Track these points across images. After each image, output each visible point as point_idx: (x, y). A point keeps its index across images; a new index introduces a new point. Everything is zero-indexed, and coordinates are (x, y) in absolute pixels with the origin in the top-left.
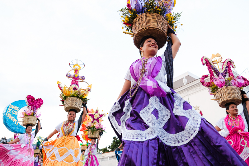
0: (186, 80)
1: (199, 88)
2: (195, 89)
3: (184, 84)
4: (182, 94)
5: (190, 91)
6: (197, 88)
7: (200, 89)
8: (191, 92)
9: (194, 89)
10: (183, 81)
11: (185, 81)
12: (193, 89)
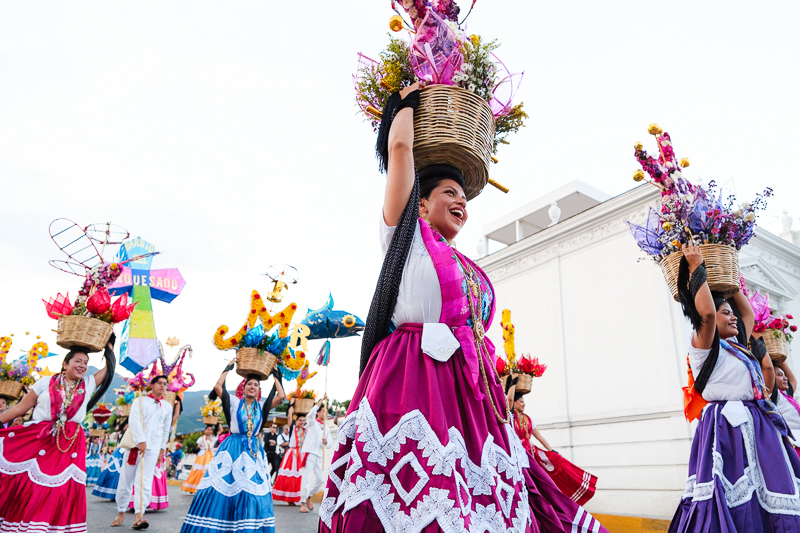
0: (559, 210)
1: (590, 235)
2: (579, 240)
3: (551, 222)
4: (544, 253)
5: (565, 244)
6: (585, 235)
7: (593, 241)
8: (567, 246)
9: (577, 239)
10: (550, 212)
11: (555, 213)
12: (574, 239)
